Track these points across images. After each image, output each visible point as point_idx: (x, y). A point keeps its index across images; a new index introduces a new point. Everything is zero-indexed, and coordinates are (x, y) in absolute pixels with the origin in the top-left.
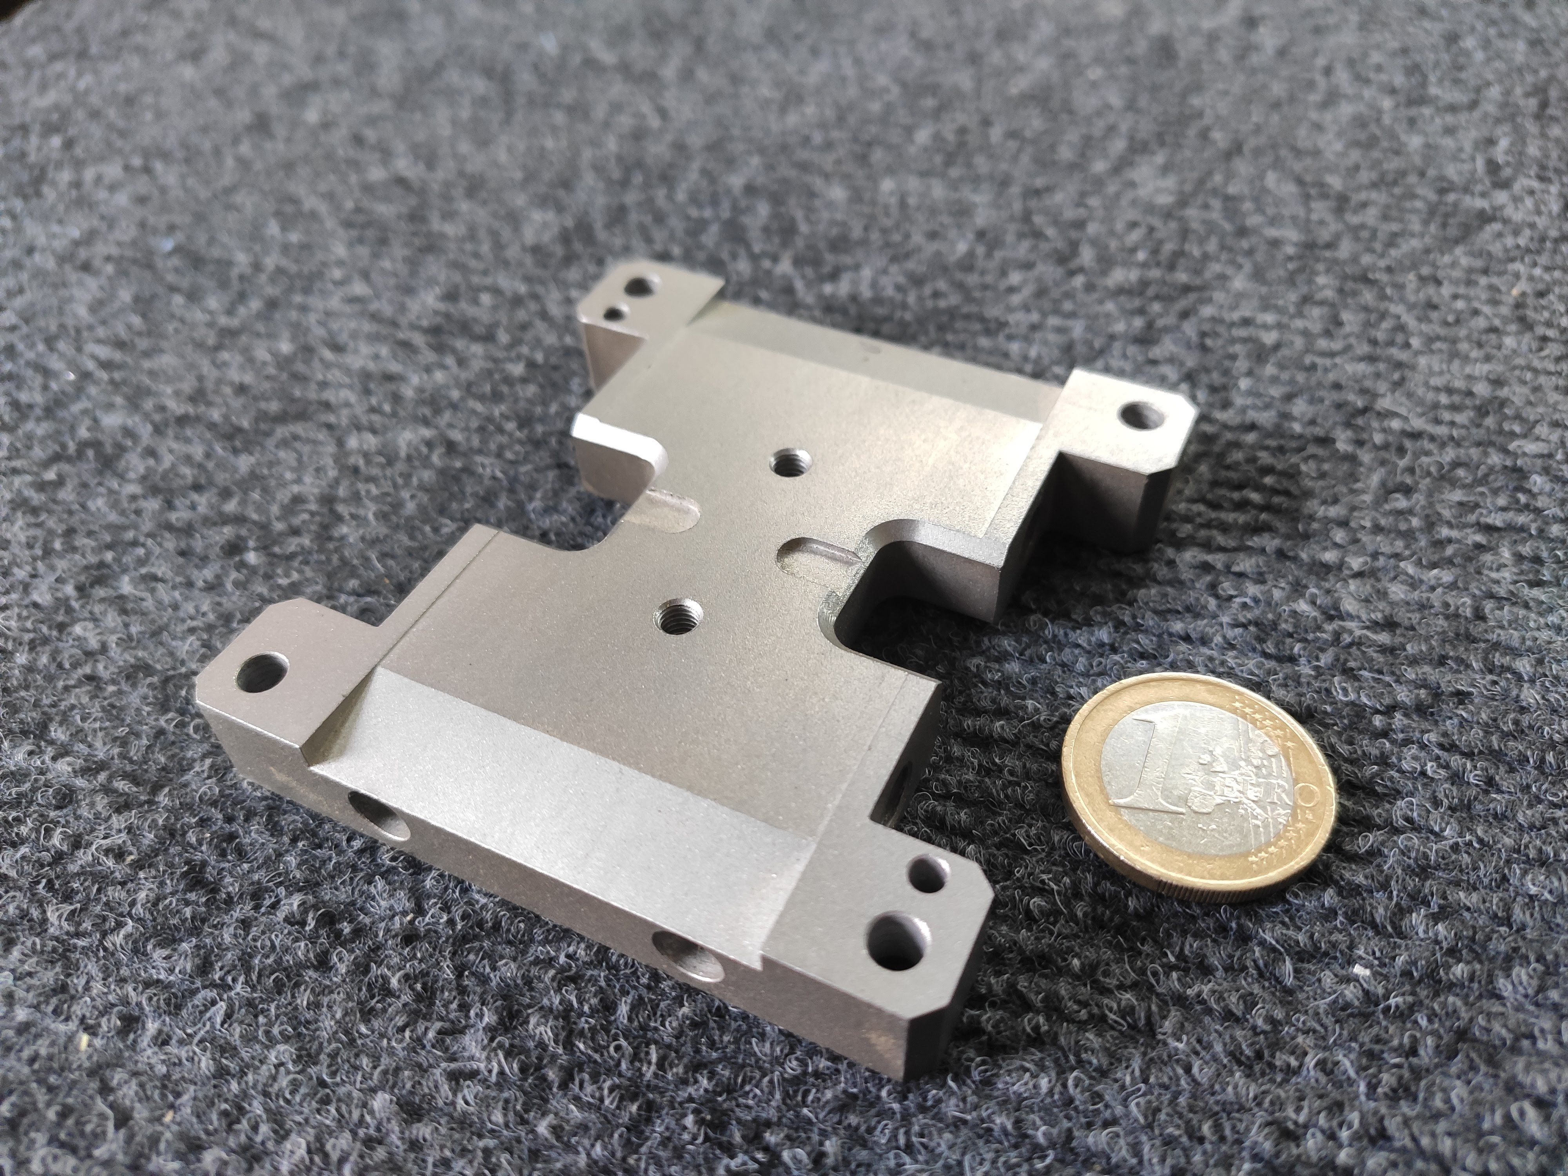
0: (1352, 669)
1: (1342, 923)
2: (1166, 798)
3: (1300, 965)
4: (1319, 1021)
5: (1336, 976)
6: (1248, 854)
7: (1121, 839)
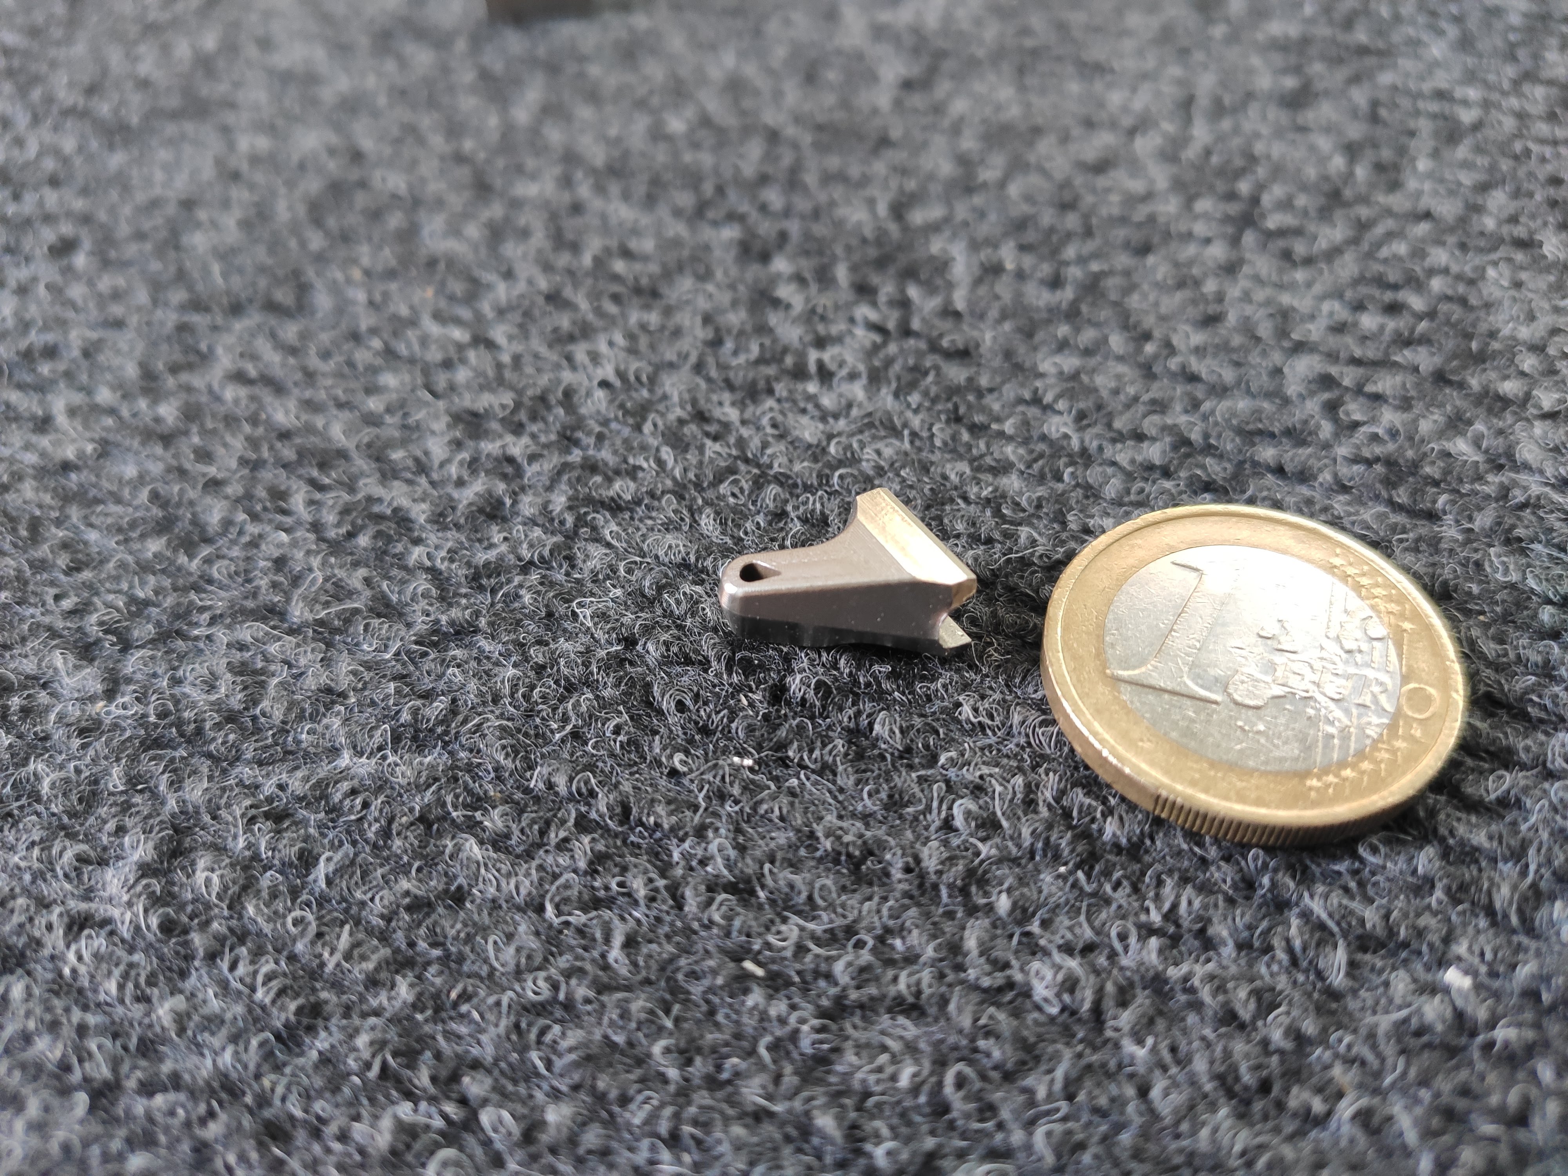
0: (1520, 540)
1: (1440, 902)
2: (1196, 678)
3: (1359, 956)
4: (1374, 1047)
5: (1415, 981)
6: (1306, 774)
7: (1110, 726)
